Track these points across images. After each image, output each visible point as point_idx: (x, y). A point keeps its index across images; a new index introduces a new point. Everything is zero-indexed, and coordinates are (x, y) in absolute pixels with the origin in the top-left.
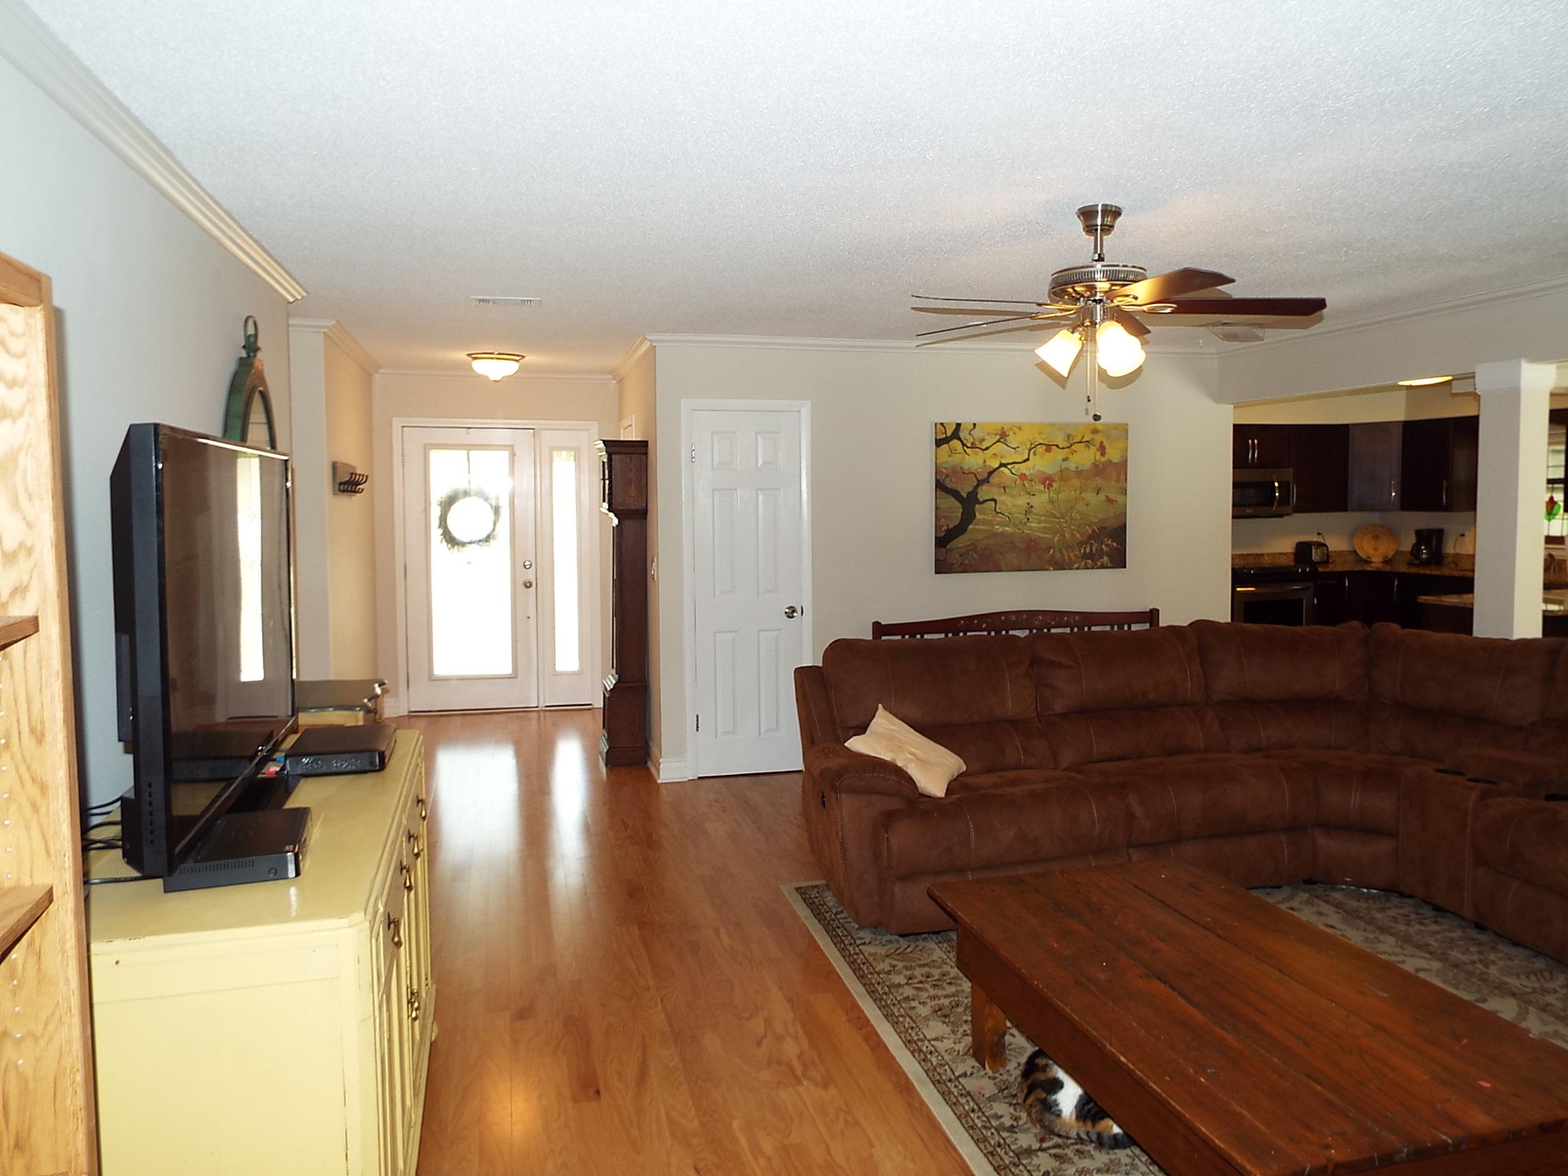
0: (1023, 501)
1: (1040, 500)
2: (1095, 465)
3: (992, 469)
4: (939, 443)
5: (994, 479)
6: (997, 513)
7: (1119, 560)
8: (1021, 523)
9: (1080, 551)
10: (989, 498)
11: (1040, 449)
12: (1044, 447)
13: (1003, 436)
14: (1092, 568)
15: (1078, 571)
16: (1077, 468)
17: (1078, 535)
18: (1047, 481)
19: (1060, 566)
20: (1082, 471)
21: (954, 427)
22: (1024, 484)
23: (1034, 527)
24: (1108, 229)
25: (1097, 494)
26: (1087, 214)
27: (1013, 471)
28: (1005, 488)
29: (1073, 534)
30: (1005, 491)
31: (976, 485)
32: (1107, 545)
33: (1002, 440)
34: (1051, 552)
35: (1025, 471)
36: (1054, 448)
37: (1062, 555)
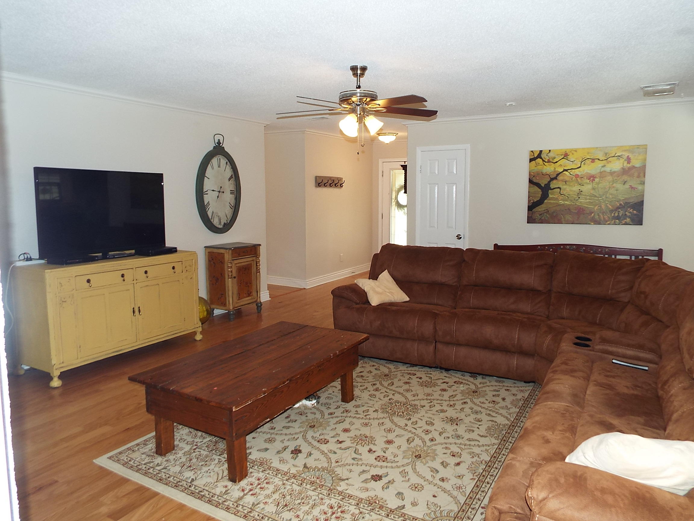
0: (576, 188)
1: (587, 188)
2: (623, 169)
3: (558, 173)
4: (531, 160)
5: (560, 178)
6: (561, 194)
7: (638, 221)
8: (574, 200)
9: (611, 215)
10: (557, 186)
12: (591, 160)
13: (566, 156)
14: (619, 224)
15: (609, 226)
16: (611, 170)
17: (610, 207)
18: (592, 178)
19: (597, 222)
20: (615, 172)
21: (538, 153)
22: (577, 180)
23: (583, 201)
24: (362, 75)
25: (624, 184)
26: (354, 69)
27: (571, 173)
28: (566, 182)
29: (607, 206)
30: (566, 183)
31: (549, 181)
32: (630, 212)
33: (565, 158)
34: (593, 215)
35: (578, 173)
36: (596, 160)
37: (600, 217)
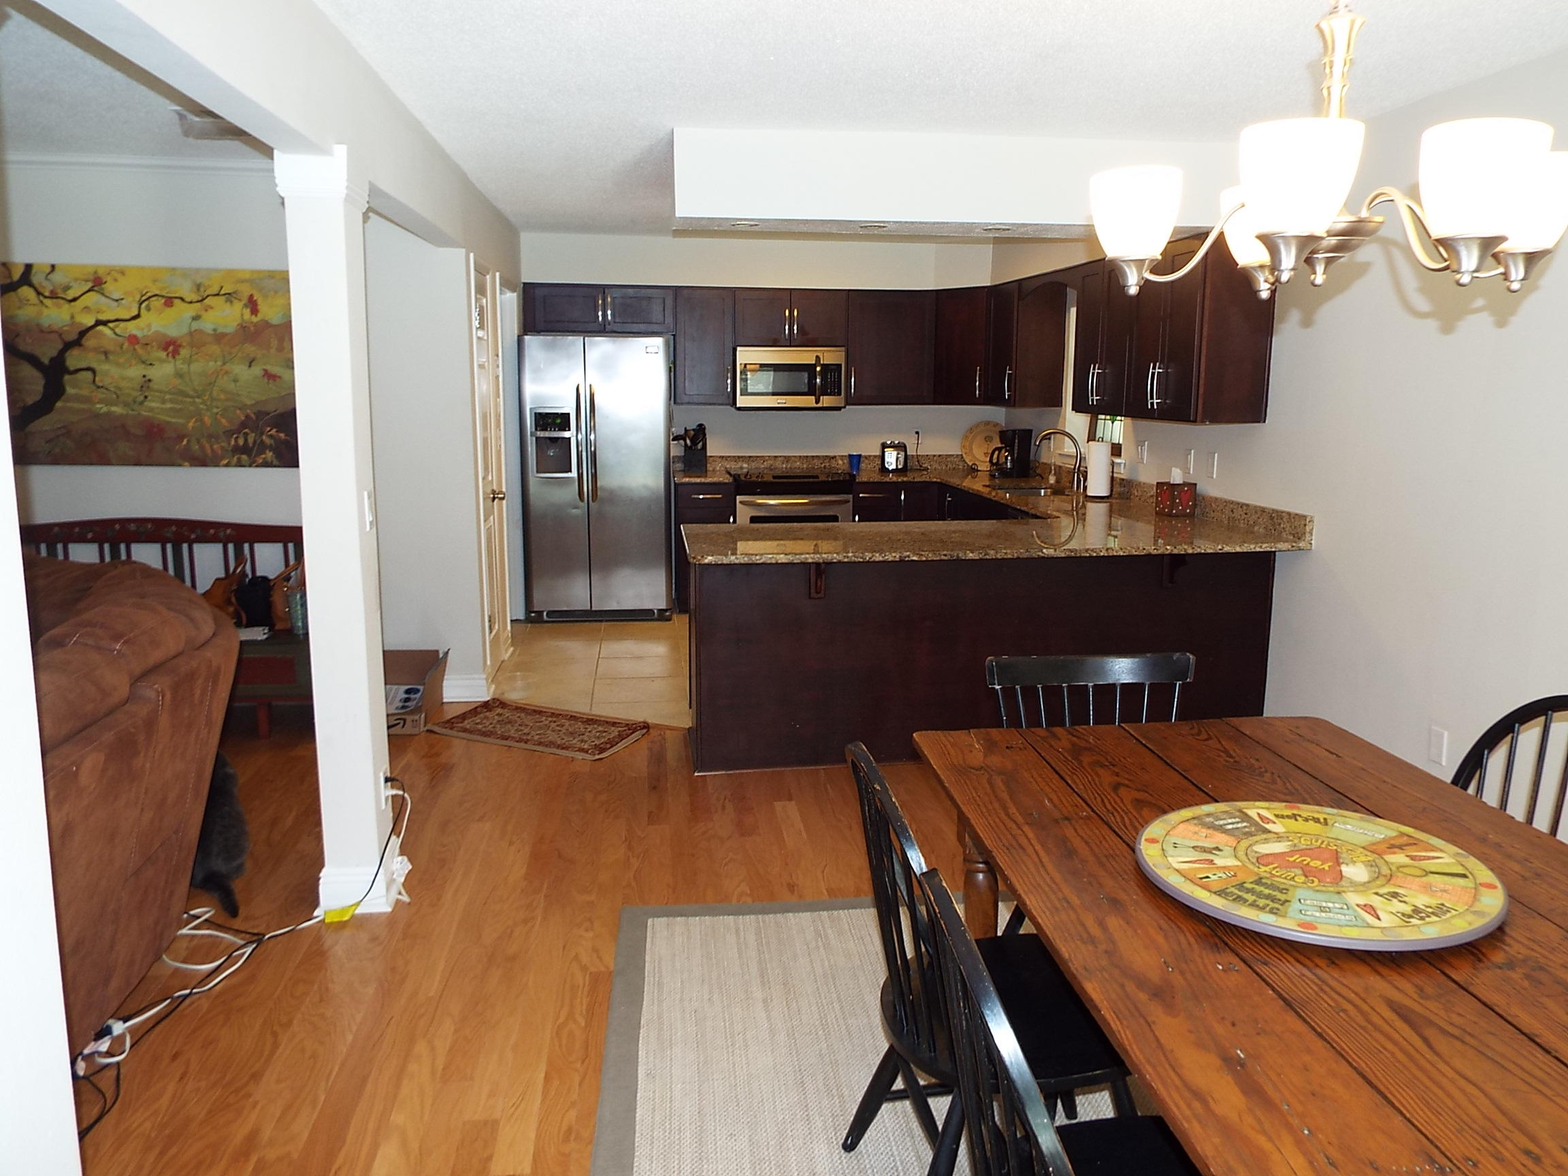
0: (135, 372)
1: (163, 371)
2: (243, 327)
3: (83, 328)
4: (3, 289)
5: (89, 341)
6: (99, 387)
7: (288, 457)
8: (135, 402)
9: (229, 444)
10: (84, 365)
11: (157, 303)
12: (163, 301)
13: (97, 283)
14: (250, 466)
15: (225, 469)
16: (215, 330)
17: (223, 421)
18: (171, 346)
19: (201, 461)
20: (224, 335)
21: (22, 269)
22: (135, 349)
23: (157, 408)
25: (250, 366)
27: (117, 330)
28: (106, 353)
29: (216, 419)
30: (107, 358)
31: (63, 349)
32: (271, 436)
33: (95, 288)
34: (185, 442)
35: (135, 332)
36: (177, 302)
37: (202, 447)
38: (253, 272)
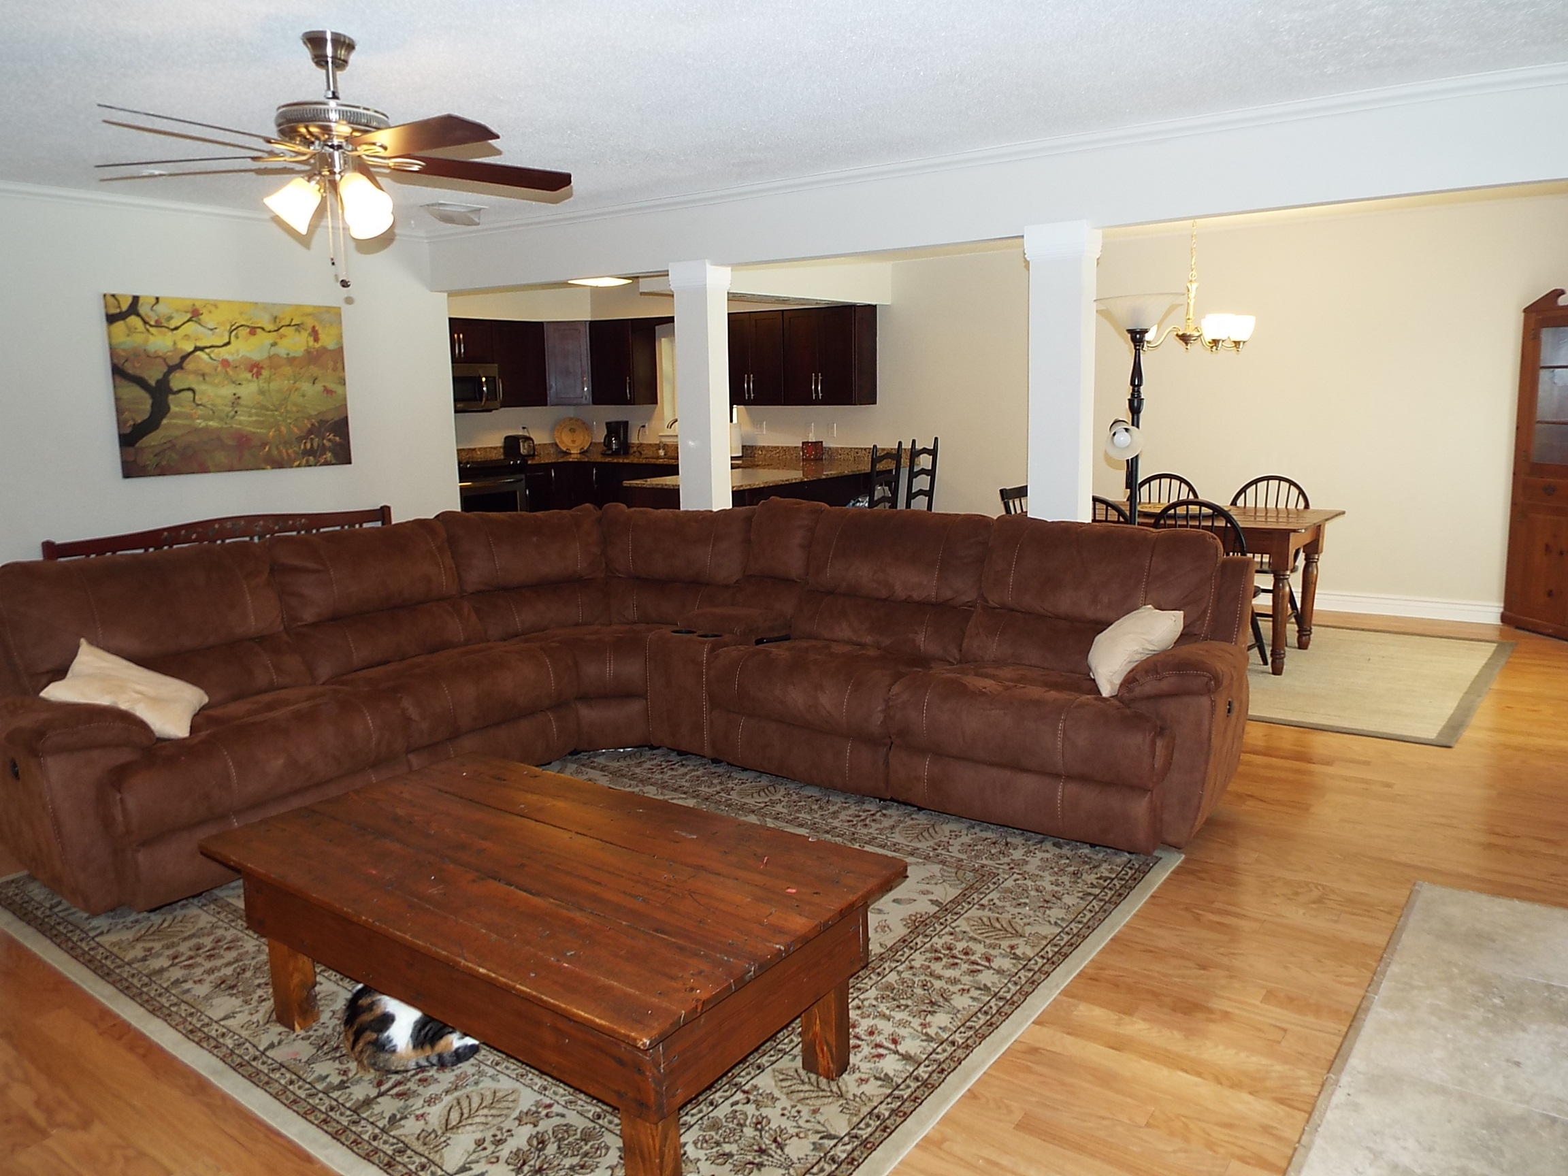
0: (227, 391)
1: (249, 390)
2: (308, 352)
3: (185, 353)
4: (111, 319)
5: (190, 365)
6: (198, 405)
7: (343, 456)
8: (227, 416)
9: (300, 448)
10: (185, 386)
11: (243, 332)
12: (248, 330)
13: (195, 315)
14: (315, 465)
15: (299, 469)
16: (288, 354)
17: (296, 430)
18: (255, 368)
19: (279, 464)
20: (294, 358)
21: (130, 301)
22: (226, 371)
23: (245, 421)
24: (340, 64)
25: (314, 383)
26: (315, 41)
27: (212, 355)
28: (203, 375)
29: (290, 428)
30: (204, 379)
31: (167, 372)
32: (329, 440)
33: (194, 319)
34: (267, 449)
35: (227, 357)
36: (259, 331)
37: (280, 452)
38: (315, 307)
